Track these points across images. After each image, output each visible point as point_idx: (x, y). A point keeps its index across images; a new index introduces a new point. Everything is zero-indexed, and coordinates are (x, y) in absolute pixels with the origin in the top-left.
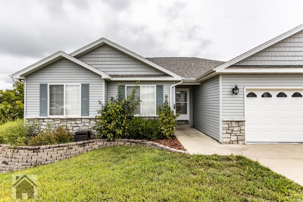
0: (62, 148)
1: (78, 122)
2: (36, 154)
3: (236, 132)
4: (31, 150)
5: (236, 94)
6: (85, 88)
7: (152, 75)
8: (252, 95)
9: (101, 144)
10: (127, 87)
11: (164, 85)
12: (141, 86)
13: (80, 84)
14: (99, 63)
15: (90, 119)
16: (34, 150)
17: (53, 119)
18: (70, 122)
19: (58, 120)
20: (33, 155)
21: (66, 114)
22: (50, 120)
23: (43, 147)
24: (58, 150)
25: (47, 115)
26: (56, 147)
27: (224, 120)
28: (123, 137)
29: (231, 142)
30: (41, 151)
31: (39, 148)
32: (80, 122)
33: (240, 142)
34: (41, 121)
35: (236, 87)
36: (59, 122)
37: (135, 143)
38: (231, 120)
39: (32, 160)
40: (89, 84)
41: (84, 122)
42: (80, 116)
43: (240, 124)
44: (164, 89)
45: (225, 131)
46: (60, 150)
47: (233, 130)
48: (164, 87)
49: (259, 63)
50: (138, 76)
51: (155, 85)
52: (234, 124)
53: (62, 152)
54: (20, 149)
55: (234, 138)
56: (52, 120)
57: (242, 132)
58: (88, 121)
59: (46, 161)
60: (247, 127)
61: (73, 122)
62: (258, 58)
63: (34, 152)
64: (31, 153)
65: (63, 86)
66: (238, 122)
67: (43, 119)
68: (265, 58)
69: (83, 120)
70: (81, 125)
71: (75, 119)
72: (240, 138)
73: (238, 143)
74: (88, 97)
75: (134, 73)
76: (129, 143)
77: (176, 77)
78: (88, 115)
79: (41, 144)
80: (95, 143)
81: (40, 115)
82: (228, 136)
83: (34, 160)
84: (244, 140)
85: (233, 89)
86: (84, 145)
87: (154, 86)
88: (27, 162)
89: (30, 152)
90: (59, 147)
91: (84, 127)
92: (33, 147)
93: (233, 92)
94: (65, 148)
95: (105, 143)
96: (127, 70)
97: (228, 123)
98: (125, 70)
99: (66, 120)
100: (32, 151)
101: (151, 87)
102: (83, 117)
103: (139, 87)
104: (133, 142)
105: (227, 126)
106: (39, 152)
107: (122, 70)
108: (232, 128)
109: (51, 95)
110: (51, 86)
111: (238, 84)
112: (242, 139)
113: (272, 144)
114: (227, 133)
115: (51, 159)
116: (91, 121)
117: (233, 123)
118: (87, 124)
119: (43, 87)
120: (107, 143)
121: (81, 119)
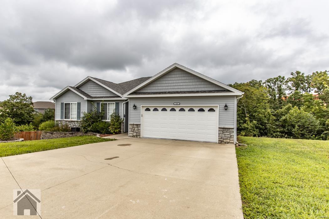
3: (136, 131)
7: (112, 96)
8: (148, 110)
9: (81, 134)
10: (101, 104)
11: (119, 102)
13: (77, 103)
14: (88, 90)
17: (66, 121)
19: (68, 121)
21: (71, 119)
25: (64, 119)
26: (59, 133)
27: (130, 123)
28: (91, 131)
29: (134, 136)
30: (54, 134)
31: (53, 133)
32: (76, 123)
33: (138, 137)
35: (134, 105)
36: (68, 123)
40: (80, 103)
43: (138, 126)
47: (134, 130)
48: (119, 104)
49: (149, 91)
52: (135, 126)
53: (62, 135)
54: (48, 133)
55: (135, 134)
56: (65, 122)
57: (139, 131)
58: (80, 122)
60: (142, 128)
61: (73, 123)
62: (148, 88)
63: (51, 134)
66: (137, 125)
69: (78, 122)
70: (77, 125)
71: (74, 121)
72: (138, 134)
73: (137, 137)
74: (80, 110)
75: (102, 96)
78: (80, 120)
79: (55, 131)
80: (78, 134)
81: (61, 119)
82: (132, 133)
84: (140, 135)
86: (72, 134)
87: (114, 103)
90: (61, 133)
92: (51, 132)
94: (63, 134)
97: (132, 125)
99: (71, 122)
102: (78, 120)
103: (107, 104)
105: (131, 127)
107: (99, 94)
108: (134, 128)
109: (66, 108)
110: (66, 104)
111: (135, 103)
112: (139, 135)
113: (155, 139)
114: (131, 131)
119: (62, 104)
120: (84, 134)
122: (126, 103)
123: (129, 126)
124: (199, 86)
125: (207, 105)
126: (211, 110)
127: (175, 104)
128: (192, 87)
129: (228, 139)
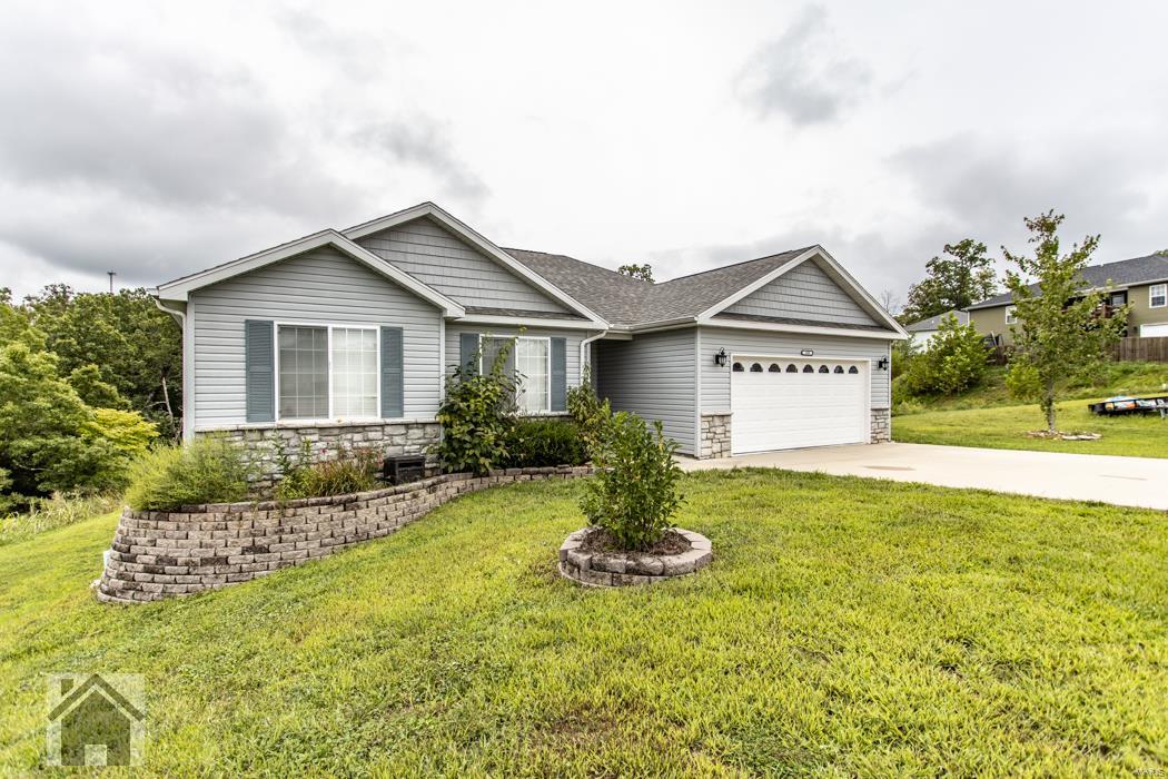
0: (401, 496)
1: (371, 435)
2: (351, 513)
3: (719, 436)
4: (339, 504)
5: (722, 365)
6: (392, 341)
8: (738, 367)
9: (460, 484)
10: (485, 339)
11: (568, 338)
12: (519, 337)
13: (377, 328)
15: (407, 426)
16: (346, 505)
17: (296, 429)
18: (349, 436)
19: (312, 431)
20: (345, 518)
21: (335, 415)
22: (286, 434)
23: (363, 495)
24: (395, 501)
25: (273, 417)
26: (390, 494)
27: (705, 413)
29: (712, 456)
31: (355, 499)
32: (378, 435)
33: (725, 454)
35: (723, 353)
36: (315, 438)
37: (542, 473)
38: (713, 413)
39: (346, 530)
40: (401, 329)
41: (391, 436)
42: (378, 419)
43: (726, 419)
44: (568, 348)
45: (704, 436)
46: (399, 500)
47: (715, 433)
48: (568, 343)
49: (751, 312)
51: (549, 338)
52: (717, 421)
53: (404, 505)
54: (302, 505)
55: (716, 447)
56: (290, 434)
57: (727, 434)
58: (402, 430)
59: (378, 529)
60: (735, 425)
61: (357, 437)
62: (753, 303)
63: (345, 510)
64: (337, 513)
65: (324, 330)
66: (723, 416)
67: (262, 431)
68: (762, 304)
69: (388, 429)
71: (364, 428)
72: (725, 446)
73: (722, 455)
74: (400, 365)
76: (528, 477)
77: (598, 323)
78: (402, 415)
79: (359, 489)
80: (449, 484)
81: (249, 419)
82: (708, 443)
83: (350, 528)
84: (729, 450)
85: (717, 357)
86: (429, 489)
87: (547, 341)
88: (332, 536)
89: (336, 509)
90: (396, 493)
91: (392, 448)
92: (345, 497)
93: (717, 362)
94: (408, 496)
95: (469, 481)
96: (483, 294)
97: (708, 419)
98: (477, 293)
99: (336, 432)
100: (341, 508)
101: (530, 340)
102: (389, 421)
103: (514, 340)
104: (538, 473)
105: (706, 425)
106: (358, 507)
108: (713, 429)
109: (284, 356)
111: (726, 348)
112: (727, 447)
114: (707, 439)
115: (387, 524)
116: (411, 431)
117: (716, 419)
118: (398, 440)
119: (257, 332)
120: (473, 481)
121: (382, 426)
122: (593, 342)
123: (700, 425)
125: (846, 356)
126: (853, 370)
127: (803, 353)
129: (882, 432)
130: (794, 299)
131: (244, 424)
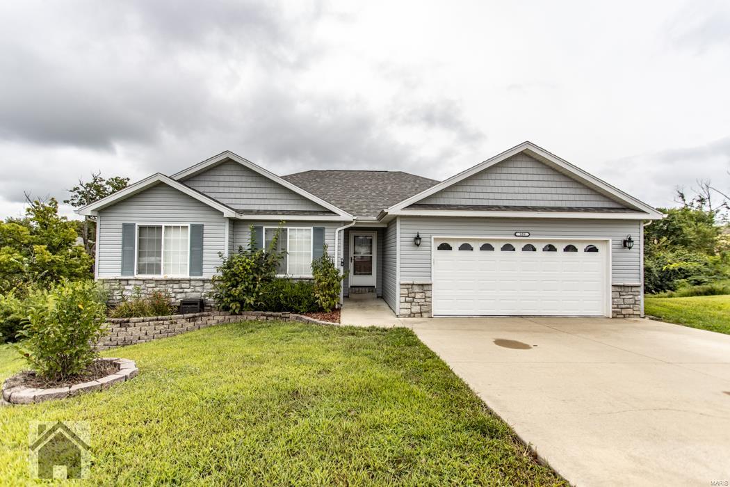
0: (162, 322)
1: (183, 285)
2: (123, 329)
3: (419, 301)
4: (117, 323)
5: (419, 245)
6: (197, 233)
7: (306, 211)
8: (445, 247)
9: (220, 318)
10: (267, 230)
11: (326, 227)
12: (288, 228)
13: (189, 225)
14: (221, 190)
15: (204, 281)
16: (121, 324)
17: (144, 280)
18: (171, 285)
19: (152, 282)
20: (120, 331)
21: (165, 273)
22: (138, 283)
23: (134, 319)
24: (155, 325)
25: (133, 273)
26: (153, 320)
27: (402, 282)
28: (255, 308)
29: (412, 315)
30: (132, 324)
31: (128, 321)
32: (187, 285)
33: (424, 315)
34: (123, 283)
35: (419, 236)
36: (153, 285)
37: (274, 316)
38: (411, 282)
39: (119, 338)
40: (203, 225)
41: (195, 286)
42: (187, 276)
43: (425, 288)
44: (326, 234)
45: (403, 299)
46: (159, 324)
47: (414, 298)
48: (326, 230)
50: (283, 213)
51: (312, 228)
52: (416, 289)
53: (162, 327)
55: (416, 309)
56: (141, 283)
57: (427, 300)
58: (201, 284)
59: (139, 339)
60: (435, 293)
61: (176, 286)
62: (451, 195)
63: (121, 327)
64: (116, 328)
65: (160, 228)
66: (423, 285)
67: (127, 280)
68: (461, 195)
69: (192, 283)
70: (189, 290)
71: (179, 281)
72: (424, 308)
73: (421, 316)
74: (201, 245)
75: (278, 208)
76: (265, 318)
77: (344, 216)
78: (202, 275)
79: (131, 316)
80: (211, 318)
81: (122, 274)
82: (408, 305)
83: (121, 337)
84: (430, 312)
85: (415, 239)
86: (194, 319)
87: (310, 230)
88: (111, 340)
89: (116, 326)
90: (157, 320)
91: (195, 293)
92: (120, 320)
93: (415, 243)
94: (166, 322)
95: (227, 317)
96: (267, 202)
97: (407, 286)
98: (263, 202)
99: (164, 282)
100: (119, 325)
101: (306, 230)
102: (192, 278)
103: (286, 230)
104: (271, 316)
105: (406, 291)
106: (129, 326)
107: (258, 202)
108: (413, 295)
109: (140, 241)
110: (141, 228)
111: (420, 231)
112: (427, 310)
113: (470, 317)
114: (406, 302)
115: (146, 337)
116: (206, 284)
117: (415, 287)
118: (198, 289)
119: (128, 228)
120: (230, 317)
121: (190, 280)
122: (345, 230)
123: (398, 290)
124: (572, 198)
125: (581, 237)
127: (517, 234)
128: (556, 197)
129: (630, 308)
130: (505, 190)
131: (119, 276)
